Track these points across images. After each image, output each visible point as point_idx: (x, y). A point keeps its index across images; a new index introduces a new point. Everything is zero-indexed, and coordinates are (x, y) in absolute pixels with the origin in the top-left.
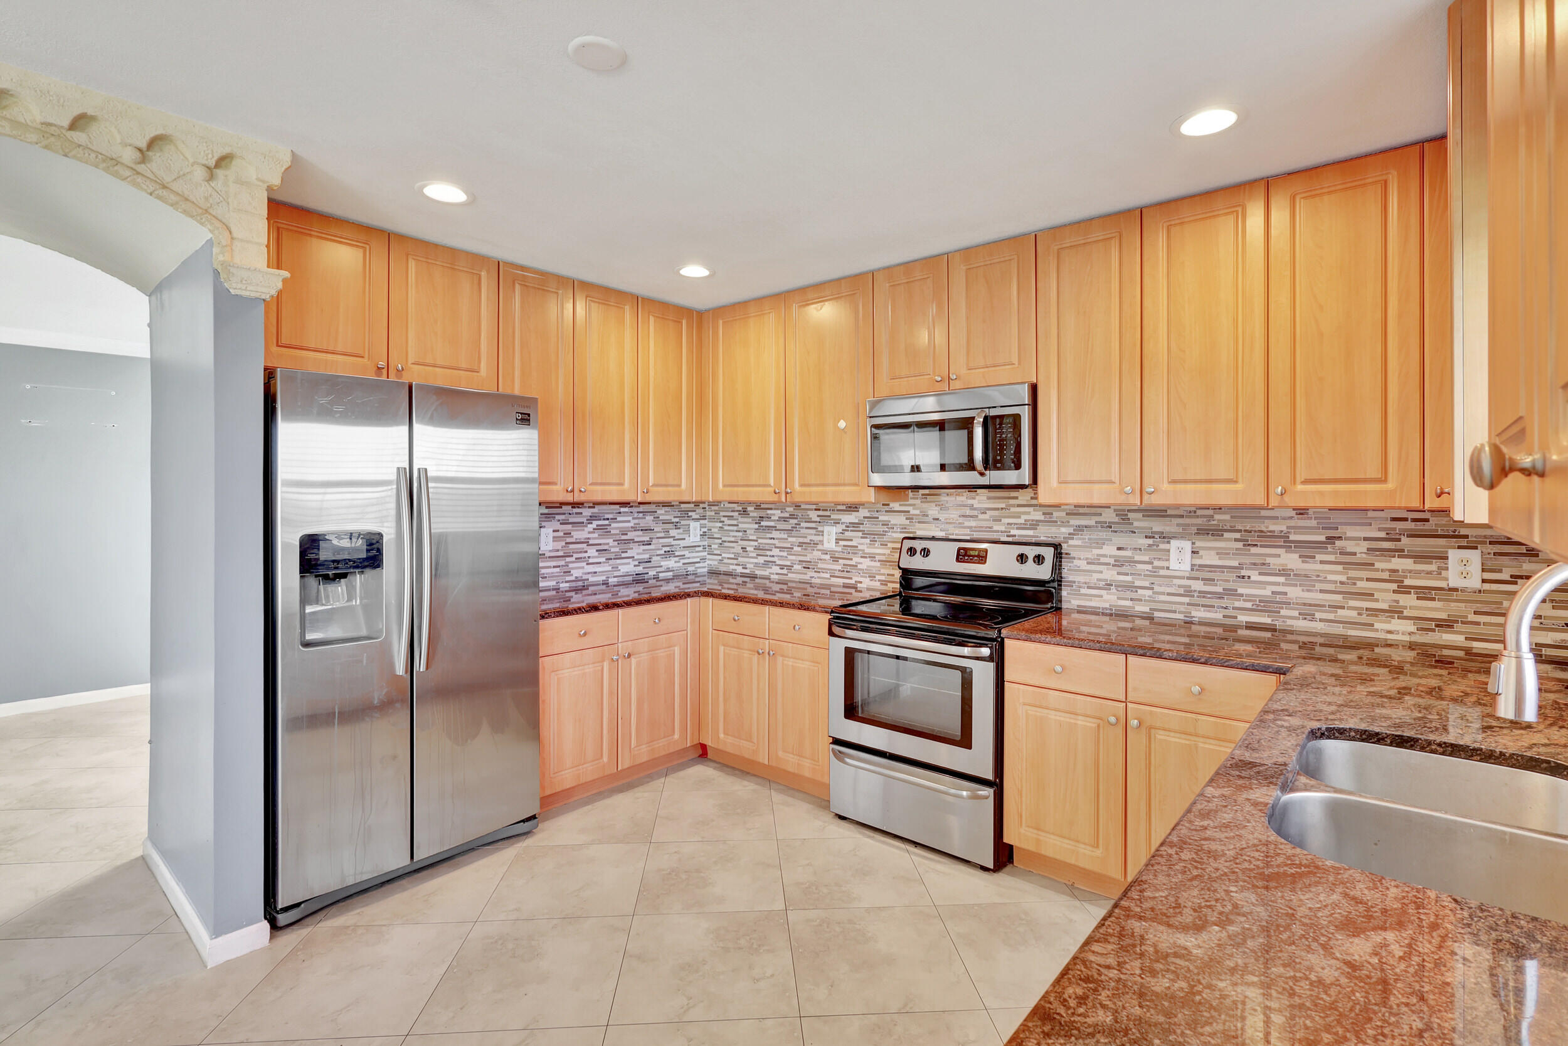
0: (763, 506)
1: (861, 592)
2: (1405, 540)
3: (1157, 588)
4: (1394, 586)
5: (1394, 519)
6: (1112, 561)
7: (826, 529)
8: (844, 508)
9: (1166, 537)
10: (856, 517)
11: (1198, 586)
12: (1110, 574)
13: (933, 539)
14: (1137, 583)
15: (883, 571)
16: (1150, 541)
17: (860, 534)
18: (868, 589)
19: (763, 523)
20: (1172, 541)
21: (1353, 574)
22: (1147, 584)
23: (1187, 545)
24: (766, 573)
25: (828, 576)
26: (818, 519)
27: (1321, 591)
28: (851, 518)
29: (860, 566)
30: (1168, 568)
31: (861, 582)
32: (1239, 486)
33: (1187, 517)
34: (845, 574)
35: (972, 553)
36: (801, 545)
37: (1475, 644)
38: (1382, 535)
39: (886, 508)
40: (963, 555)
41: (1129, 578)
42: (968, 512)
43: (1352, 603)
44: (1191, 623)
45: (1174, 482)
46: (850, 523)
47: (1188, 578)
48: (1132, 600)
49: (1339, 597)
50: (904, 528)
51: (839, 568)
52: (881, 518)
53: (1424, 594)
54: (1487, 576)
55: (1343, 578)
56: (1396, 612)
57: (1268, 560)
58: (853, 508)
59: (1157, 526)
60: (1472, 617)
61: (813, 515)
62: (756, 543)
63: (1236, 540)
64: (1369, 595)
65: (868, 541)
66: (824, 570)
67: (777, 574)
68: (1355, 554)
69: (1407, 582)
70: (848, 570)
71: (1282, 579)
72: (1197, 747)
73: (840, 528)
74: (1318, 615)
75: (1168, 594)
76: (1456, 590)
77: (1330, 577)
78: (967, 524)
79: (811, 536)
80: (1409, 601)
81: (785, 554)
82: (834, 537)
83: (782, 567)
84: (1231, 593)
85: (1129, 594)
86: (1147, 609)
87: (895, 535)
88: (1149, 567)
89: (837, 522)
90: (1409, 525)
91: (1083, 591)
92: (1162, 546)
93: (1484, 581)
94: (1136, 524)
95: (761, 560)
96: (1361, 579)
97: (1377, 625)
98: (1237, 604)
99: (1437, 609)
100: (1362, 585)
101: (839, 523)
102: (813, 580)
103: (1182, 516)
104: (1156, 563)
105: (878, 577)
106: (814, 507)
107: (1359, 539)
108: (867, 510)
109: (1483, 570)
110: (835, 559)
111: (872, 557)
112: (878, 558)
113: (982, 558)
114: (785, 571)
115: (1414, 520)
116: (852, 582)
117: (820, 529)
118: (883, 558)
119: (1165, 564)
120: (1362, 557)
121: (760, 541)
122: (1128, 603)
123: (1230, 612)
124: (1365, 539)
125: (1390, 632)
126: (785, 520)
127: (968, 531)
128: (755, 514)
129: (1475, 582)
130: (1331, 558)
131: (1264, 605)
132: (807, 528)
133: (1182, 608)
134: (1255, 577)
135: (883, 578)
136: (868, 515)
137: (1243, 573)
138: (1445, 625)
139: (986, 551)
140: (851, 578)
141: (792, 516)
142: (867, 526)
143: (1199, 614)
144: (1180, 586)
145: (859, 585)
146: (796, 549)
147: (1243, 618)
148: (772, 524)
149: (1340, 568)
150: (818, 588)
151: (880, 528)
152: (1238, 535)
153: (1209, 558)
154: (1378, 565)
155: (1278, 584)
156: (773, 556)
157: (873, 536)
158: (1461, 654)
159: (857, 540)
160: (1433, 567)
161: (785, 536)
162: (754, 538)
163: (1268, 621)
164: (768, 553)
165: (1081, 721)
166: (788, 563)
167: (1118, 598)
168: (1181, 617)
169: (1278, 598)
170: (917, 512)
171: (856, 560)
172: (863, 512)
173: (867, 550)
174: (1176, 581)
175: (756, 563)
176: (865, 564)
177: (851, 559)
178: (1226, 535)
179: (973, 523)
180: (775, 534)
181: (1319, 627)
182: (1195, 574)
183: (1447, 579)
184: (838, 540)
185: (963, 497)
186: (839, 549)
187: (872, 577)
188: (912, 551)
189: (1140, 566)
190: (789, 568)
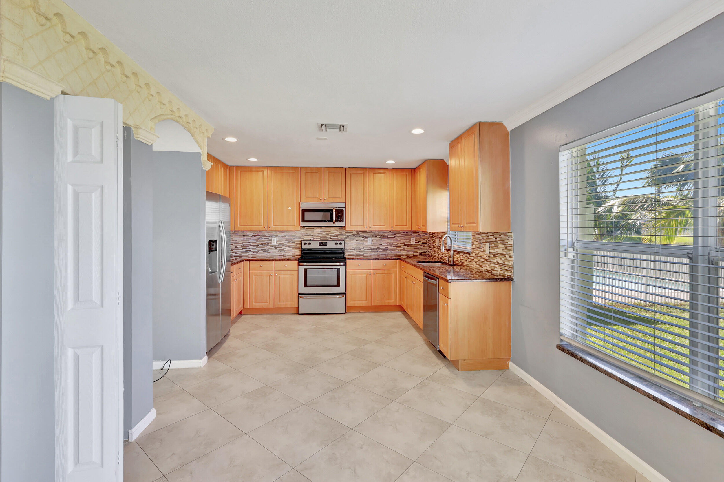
0: (245, 232)
1: (285, 257)
2: (405, 236)
3: (365, 249)
4: (404, 245)
5: (403, 232)
6: (355, 243)
7: (273, 239)
8: (279, 232)
9: (366, 237)
10: (284, 235)
11: (373, 247)
12: (355, 246)
13: (311, 240)
14: (361, 248)
15: (293, 250)
16: (363, 238)
17: (285, 240)
18: (288, 256)
19: (245, 238)
20: (368, 238)
21: (398, 243)
22: (363, 248)
23: (371, 239)
24: (247, 254)
25: (273, 253)
26: (269, 236)
27: (393, 246)
28: (282, 235)
29: (285, 249)
30: (367, 244)
31: (285, 254)
32: (385, 226)
33: (370, 233)
34: (280, 252)
35: (323, 243)
36: (262, 244)
37: (414, 254)
38: (402, 235)
39: (294, 232)
40: (321, 244)
41: (359, 247)
42: (320, 233)
43: (398, 248)
44: (371, 255)
45: (374, 226)
46: (281, 237)
47: (371, 246)
48: (360, 252)
49: (396, 247)
50: (300, 238)
51: (277, 250)
52: (292, 235)
53: (408, 245)
54: (416, 242)
55: (396, 244)
56: (404, 249)
57: (385, 241)
58: (283, 232)
59: (365, 235)
60: (414, 249)
61: (267, 235)
62: (242, 245)
63: (379, 237)
64: (400, 247)
65: (288, 242)
66: (272, 252)
67: (251, 254)
68: (398, 239)
69: (406, 244)
70: (280, 251)
71: (387, 245)
72: (384, 276)
73: (278, 238)
74: (393, 251)
75: (367, 250)
76: (412, 244)
77: (395, 244)
78: (319, 236)
79: (266, 241)
80: (406, 247)
81: (255, 247)
82: (275, 241)
83: (254, 252)
84: (378, 248)
85: (359, 251)
86: (363, 253)
87: (297, 240)
88: (363, 244)
89: (276, 237)
90: (405, 233)
91: (349, 251)
92: (366, 239)
93: (415, 243)
94: (360, 235)
95: (244, 250)
96: (399, 244)
97: (401, 252)
98: (380, 250)
99: (409, 248)
100: (399, 245)
101: (277, 237)
102: (267, 255)
103: (369, 233)
104: (365, 243)
105: (291, 252)
106: (267, 232)
107: (398, 236)
108: (287, 233)
109: (415, 241)
110: (276, 248)
111: (289, 247)
112: (291, 246)
113: (326, 244)
114: (255, 253)
115: (406, 233)
116: (282, 254)
117: (270, 239)
118: (293, 246)
119: (366, 243)
120: (399, 240)
121: (243, 244)
122: (359, 252)
123: (378, 252)
124: (400, 236)
125: (403, 253)
126: (255, 236)
127: (319, 238)
128: (241, 235)
129: (414, 243)
130: (394, 240)
131: (384, 250)
132: (264, 239)
133: (370, 252)
134: (383, 245)
135: (293, 252)
136: (288, 234)
137: (381, 244)
138: (410, 251)
139: (327, 242)
140: (282, 253)
141: (258, 235)
142: (288, 238)
143: (373, 253)
144: (369, 248)
145: (284, 255)
146: (260, 245)
147: (381, 253)
148: (249, 238)
149: (396, 242)
150: (269, 257)
151: (292, 238)
152: (380, 236)
153: (375, 242)
154: (402, 241)
155: (386, 246)
156: (250, 249)
157: (290, 241)
158: (412, 255)
159: (284, 241)
160: (409, 241)
161: (255, 242)
162: (241, 243)
163: (385, 253)
164: (247, 248)
165: (363, 276)
166: (257, 250)
167: (357, 252)
168: (369, 254)
169: (387, 249)
170: (304, 233)
171: (283, 248)
172: (286, 233)
173: (287, 245)
174: (369, 247)
175: (242, 251)
176: (287, 248)
177: (282, 248)
178: (378, 236)
179: (321, 236)
180: (250, 241)
181: (393, 253)
182: (372, 245)
183: (410, 243)
184: (277, 242)
185: (318, 229)
186: (278, 245)
187: (289, 252)
188: (305, 244)
189: (361, 244)
190: (257, 252)
